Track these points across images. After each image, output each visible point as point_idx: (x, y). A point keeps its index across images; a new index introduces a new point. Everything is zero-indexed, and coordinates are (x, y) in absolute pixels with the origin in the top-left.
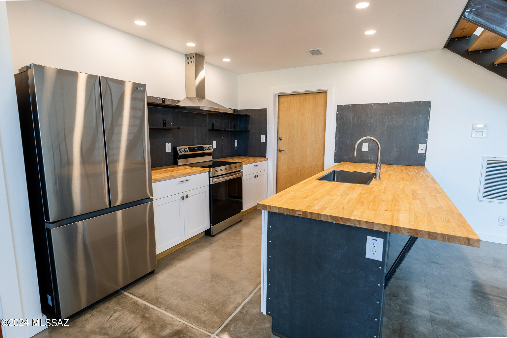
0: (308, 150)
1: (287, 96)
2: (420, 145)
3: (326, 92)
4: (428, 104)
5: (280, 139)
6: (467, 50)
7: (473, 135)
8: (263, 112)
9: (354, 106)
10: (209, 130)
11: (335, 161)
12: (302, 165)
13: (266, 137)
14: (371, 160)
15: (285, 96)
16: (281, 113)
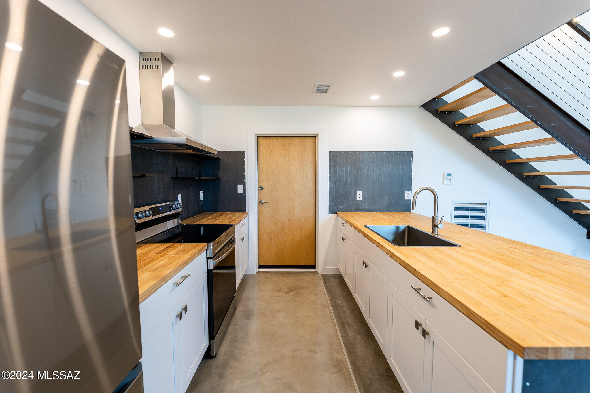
0: (296, 201)
1: (268, 138)
2: (406, 192)
3: (315, 137)
4: (410, 154)
5: (260, 189)
6: (437, 110)
7: (445, 183)
8: (240, 156)
9: (347, 153)
10: (172, 178)
11: (329, 212)
12: (290, 218)
13: (244, 186)
14: (365, 208)
15: (266, 138)
16: (261, 157)
